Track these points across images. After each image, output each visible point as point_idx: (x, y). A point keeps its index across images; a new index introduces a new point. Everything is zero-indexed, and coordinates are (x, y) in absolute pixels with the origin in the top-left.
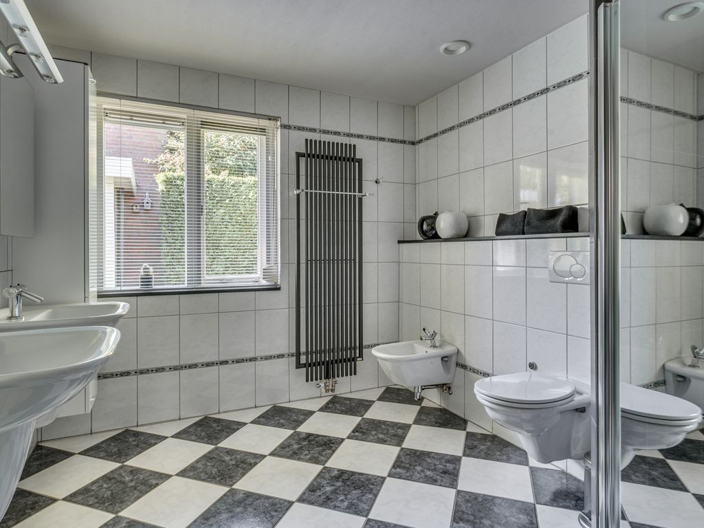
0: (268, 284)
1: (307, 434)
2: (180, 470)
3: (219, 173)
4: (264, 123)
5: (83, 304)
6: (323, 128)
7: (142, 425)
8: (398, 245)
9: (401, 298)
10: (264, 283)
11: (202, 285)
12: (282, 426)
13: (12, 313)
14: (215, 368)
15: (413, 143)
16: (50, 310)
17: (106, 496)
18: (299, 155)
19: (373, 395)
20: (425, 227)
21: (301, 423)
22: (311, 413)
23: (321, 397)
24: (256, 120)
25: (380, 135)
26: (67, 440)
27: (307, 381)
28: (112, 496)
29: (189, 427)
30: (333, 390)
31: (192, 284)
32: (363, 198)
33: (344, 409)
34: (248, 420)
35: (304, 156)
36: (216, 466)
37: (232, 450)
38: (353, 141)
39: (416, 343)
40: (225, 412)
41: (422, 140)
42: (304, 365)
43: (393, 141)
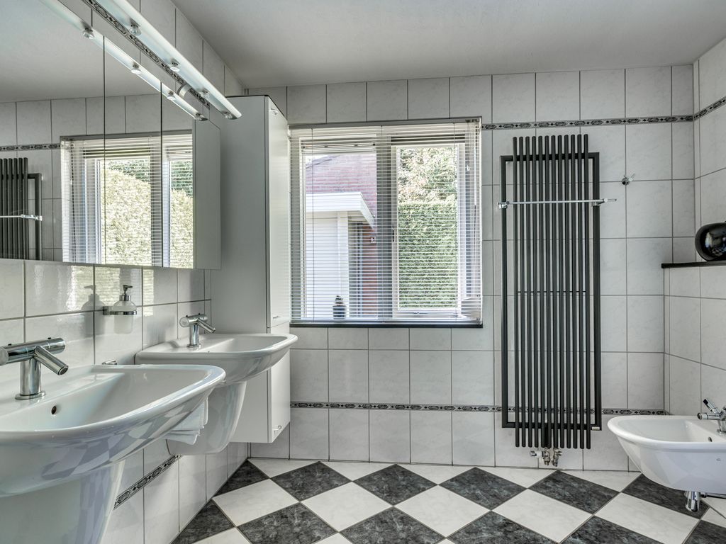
0: (469, 319)
1: (505, 519)
2: (346, 528)
3: (445, 198)
4: (460, 128)
5: (265, 335)
6: (539, 120)
7: (333, 460)
8: (662, 269)
9: (667, 346)
10: (463, 318)
11: (394, 318)
12: (475, 498)
13: (190, 342)
14: (406, 412)
15: (689, 119)
16: (232, 340)
17: (271, 536)
18: (505, 159)
19: (618, 482)
20: (709, 241)
21: (502, 500)
22: (520, 489)
23: (538, 468)
24: (451, 126)
25: (629, 116)
26: (270, 461)
27: (517, 445)
28: (275, 538)
29: (375, 474)
30: (555, 463)
31: (382, 316)
32: (602, 206)
33: (567, 494)
34: (438, 480)
35: (512, 160)
36: (384, 534)
37: (408, 517)
38: (584, 130)
39: (691, 420)
40: (417, 464)
41: (705, 110)
42: (513, 425)
43: (651, 120)
